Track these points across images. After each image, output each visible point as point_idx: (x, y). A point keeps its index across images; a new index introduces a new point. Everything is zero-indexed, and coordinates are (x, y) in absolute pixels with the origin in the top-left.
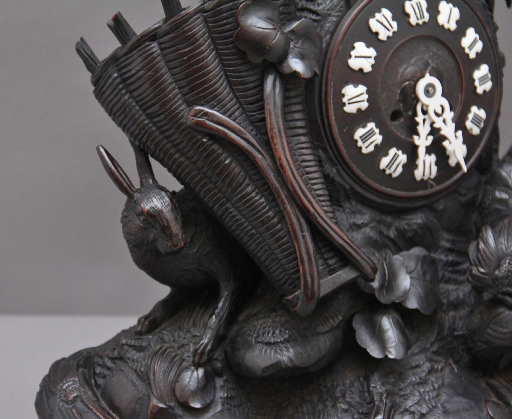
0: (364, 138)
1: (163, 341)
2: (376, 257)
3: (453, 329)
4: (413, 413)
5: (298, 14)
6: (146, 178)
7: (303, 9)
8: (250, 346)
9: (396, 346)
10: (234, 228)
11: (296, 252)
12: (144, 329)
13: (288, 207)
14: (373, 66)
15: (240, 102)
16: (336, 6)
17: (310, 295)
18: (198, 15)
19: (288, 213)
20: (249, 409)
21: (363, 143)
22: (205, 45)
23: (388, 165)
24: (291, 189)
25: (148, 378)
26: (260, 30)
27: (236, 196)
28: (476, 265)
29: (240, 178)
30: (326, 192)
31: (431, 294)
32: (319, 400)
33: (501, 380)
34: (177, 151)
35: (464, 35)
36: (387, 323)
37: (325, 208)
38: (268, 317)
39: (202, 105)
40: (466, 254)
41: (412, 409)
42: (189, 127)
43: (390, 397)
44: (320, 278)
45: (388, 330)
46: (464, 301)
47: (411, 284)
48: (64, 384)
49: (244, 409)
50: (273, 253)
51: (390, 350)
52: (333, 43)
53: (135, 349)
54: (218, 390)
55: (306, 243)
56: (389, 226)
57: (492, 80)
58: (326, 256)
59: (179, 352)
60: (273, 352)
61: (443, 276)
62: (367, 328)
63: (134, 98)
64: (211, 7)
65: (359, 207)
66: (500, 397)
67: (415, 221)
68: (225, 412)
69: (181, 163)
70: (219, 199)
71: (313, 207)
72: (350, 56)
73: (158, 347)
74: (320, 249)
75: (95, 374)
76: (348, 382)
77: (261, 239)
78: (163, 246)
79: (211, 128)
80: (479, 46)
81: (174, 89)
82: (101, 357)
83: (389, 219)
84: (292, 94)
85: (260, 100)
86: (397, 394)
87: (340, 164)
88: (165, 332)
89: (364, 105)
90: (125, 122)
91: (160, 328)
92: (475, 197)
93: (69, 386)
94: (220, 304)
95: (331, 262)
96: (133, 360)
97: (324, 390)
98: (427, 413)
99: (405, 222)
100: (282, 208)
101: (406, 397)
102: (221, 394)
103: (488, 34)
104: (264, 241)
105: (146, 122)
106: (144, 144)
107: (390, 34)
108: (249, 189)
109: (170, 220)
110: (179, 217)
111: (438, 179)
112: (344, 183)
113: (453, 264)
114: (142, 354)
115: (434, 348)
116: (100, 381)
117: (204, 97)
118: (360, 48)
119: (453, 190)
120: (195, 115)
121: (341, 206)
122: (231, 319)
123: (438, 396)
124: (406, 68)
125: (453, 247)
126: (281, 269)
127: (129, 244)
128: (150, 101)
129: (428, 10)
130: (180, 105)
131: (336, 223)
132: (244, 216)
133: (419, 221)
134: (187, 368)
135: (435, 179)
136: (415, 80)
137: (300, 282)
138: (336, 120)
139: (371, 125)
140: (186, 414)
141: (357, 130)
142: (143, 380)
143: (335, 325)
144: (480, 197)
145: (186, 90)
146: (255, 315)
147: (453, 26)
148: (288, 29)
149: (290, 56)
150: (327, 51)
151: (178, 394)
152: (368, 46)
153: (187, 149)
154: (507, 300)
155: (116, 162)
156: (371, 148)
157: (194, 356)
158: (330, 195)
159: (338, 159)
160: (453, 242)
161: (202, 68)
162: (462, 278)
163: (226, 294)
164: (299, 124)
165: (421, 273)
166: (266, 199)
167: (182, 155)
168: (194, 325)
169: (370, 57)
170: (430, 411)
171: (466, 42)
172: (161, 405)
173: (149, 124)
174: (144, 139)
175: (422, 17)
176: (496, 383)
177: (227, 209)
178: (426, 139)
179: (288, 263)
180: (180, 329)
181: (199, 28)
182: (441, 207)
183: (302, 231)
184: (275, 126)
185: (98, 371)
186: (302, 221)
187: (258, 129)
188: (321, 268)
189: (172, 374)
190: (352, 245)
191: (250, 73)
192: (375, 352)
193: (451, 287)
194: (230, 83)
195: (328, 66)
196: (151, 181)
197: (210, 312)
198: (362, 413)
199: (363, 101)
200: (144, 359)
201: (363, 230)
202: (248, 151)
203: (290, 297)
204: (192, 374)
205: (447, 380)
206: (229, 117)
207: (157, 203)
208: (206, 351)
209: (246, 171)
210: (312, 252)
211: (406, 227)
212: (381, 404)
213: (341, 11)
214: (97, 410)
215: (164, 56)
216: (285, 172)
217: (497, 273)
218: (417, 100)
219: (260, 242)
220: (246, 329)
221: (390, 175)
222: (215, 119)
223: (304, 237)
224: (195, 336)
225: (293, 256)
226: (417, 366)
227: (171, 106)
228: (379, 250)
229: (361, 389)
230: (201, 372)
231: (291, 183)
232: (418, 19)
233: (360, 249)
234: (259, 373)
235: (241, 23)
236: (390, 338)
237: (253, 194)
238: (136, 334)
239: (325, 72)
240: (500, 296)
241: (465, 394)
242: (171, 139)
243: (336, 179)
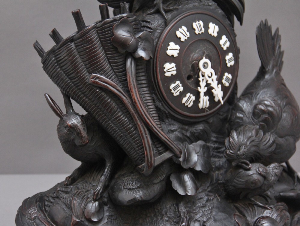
0: (175, 88)
1: (78, 188)
2: (181, 146)
3: (218, 180)
4: (200, 221)
5: (142, 29)
6: (69, 109)
7: (144, 26)
8: (120, 190)
9: (191, 189)
10: (112, 133)
11: (143, 144)
12: (68, 183)
13: (139, 123)
14: (178, 54)
15: (114, 72)
16: (160, 25)
17: (150, 165)
18: (94, 29)
19: (139, 125)
20: (120, 221)
21: (174, 91)
22: (98, 44)
23: (186, 102)
24: (140, 114)
25: (71, 207)
26: (124, 37)
27: (113, 117)
28: (229, 149)
29: (115, 109)
30: (157, 115)
31: (207, 163)
32: (154, 216)
33: (241, 204)
34: (84, 96)
35: (221, 39)
36: (187, 178)
37: (157, 123)
38: (129, 176)
39: (96, 73)
40: (223, 143)
41: (199, 219)
42: (90, 84)
43: (188, 214)
44: (154, 157)
45: (187, 181)
46: (222, 166)
47: (198, 159)
48: (29, 211)
49: (118, 221)
50: (132, 145)
51: (189, 191)
52: (159, 43)
53: (64, 193)
54: (105, 212)
55: (148, 140)
56: (187, 131)
57: (234, 60)
58: (157, 146)
59: (86, 194)
60: (132, 193)
61: (213, 154)
62: (177, 180)
63: (63, 70)
64: (100, 25)
65: (173, 122)
66: (241, 212)
67: (199, 128)
68: (109, 222)
69: (86, 102)
70: (105, 119)
71: (151, 123)
72: (167, 49)
73: (76, 191)
74: (154, 143)
75: (45, 205)
76: (168, 207)
77: (126, 138)
78: (78, 142)
79: (101, 84)
80: (228, 44)
81: (82, 65)
82: (48, 197)
83: (187, 127)
84: (140, 67)
85: (125, 70)
86: (191, 212)
87: (163, 101)
88: (79, 184)
89: (174, 73)
90: (58, 82)
91: (76, 182)
92: (227, 116)
93: (32, 211)
94: (106, 170)
95: (160, 149)
96: (64, 198)
97: (157, 211)
98: (206, 221)
99: (194, 128)
100: (136, 123)
101: (196, 214)
102: (107, 214)
103: (232, 38)
104: (127, 139)
105: (69, 82)
106: (68, 92)
107: (186, 38)
108: (120, 114)
109: (81, 129)
110: (85, 128)
111: (210, 108)
112: (165, 110)
113: (217, 148)
114: (68, 195)
115: (209, 190)
116: (47, 209)
117: (97, 69)
118: (172, 45)
119: (217, 113)
120: (93, 78)
121: (164, 122)
122: (111, 177)
123: (211, 212)
124: (194, 55)
125: (217, 140)
126: (135, 153)
127: (61, 141)
128: (70, 71)
129: (204, 27)
130: (86, 73)
131: (162, 130)
132: (117, 127)
133: (201, 128)
134: (90, 202)
135: (208, 108)
136: (198, 60)
137: (145, 159)
138: (161, 80)
139: (178, 82)
140: (90, 224)
141: (171, 84)
142: (68, 208)
143: (162, 179)
144: (229, 116)
145: (88, 66)
146: (123, 175)
147: (215, 34)
148: (137, 36)
149: (139, 49)
150: (156, 47)
151: (86, 215)
152: (176, 44)
153: (89, 95)
154: (243, 166)
155: (54, 101)
156: (178, 93)
157: (94, 196)
158: (159, 116)
159: (162, 99)
160: (217, 138)
161: (96, 55)
162: (221, 155)
163: (109, 165)
164: (143, 82)
165: (202, 153)
166: (128, 119)
167: (86, 98)
168: (93, 180)
169: (177, 50)
170: (208, 220)
171: (222, 42)
172: (77, 220)
173: (70, 83)
174: (68, 90)
175: (201, 30)
176: (238, 205)
177: (109, 124)
178: (204, 89)
179: (139, 150)
180: (86, 182)
181: (94, 36)
182: (211, 121)
183: (146, 134)
184: (132, 83)
185: (46, 204)
186: (146, 129)
187: (123, 84)
188: (155, 152)
189: (83, 205)
190: (170, 141)
191: (119, 57)
192: (181, 192)
193: (216, 159)
194: (110, 63)
195: (157, 54)
196: (71, 110)
197: (101, 174)
198: (175, 222)
199: (174, 70)
200: (69, 198)
201: (175, 133)
202: (119, 96)
203: (140, 166)
204: (93, 205)
205: (215, 205)
206: (109, 79)
207: (74, 121)
208: (99, 193)
209: (118, 105)
210: (150, 144)
211: (195, 131)
212: (184, 218)
213: (162, 27)
214: (46, 223)
215: (77, 49)
216: (137, 106)
217: (238, 153)
218: (200, 70)
219: (125, 140)
220: (118, 182)
221: (187, 106)
222: (103, 80)
223: (146, 137)
224: (94, 186)
225: (141, 146)
226: (201, 198)
227: (81, 74)
228: (182, 143)
229: (175, 210)
230: (97, 203)
231: (140, 111)
232: (199, 31)
233: (173, 142)
234: (125, 203)
235: (115, 33)
236: (188, 185)
237: (122, 116)
238: (65, 185)
239: (155, 57)
240: (240, 164)
241: (224, 211)
242: (81, 90)
243: (161, 108)
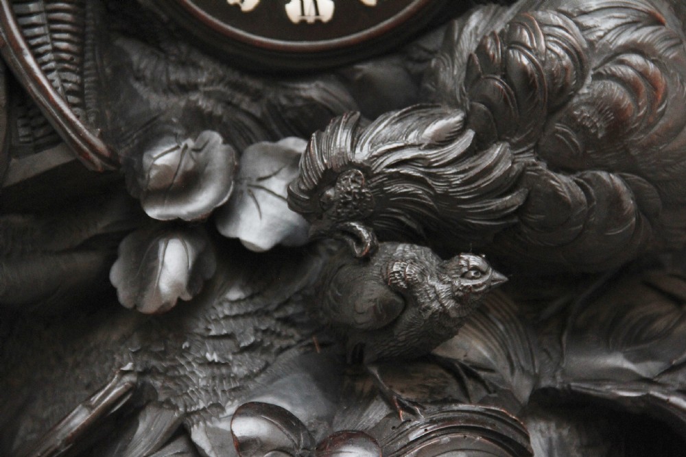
41: (177, 402)
58: (33, 123)
83: (257, 84)
95: (37, 133)
98: (195, 413)
111: (340, 24)
115: (284, 313)
133: (311, 94)
170: (205, 409)
201: (190, 94)
211: (284, 101)
221: (235, 5)
226: (230, 336)
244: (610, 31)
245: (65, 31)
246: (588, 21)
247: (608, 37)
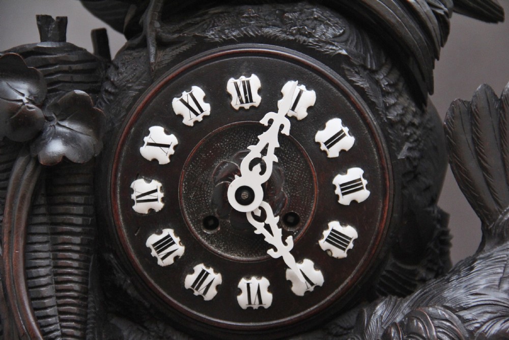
0: (160, 246)
14: (171, 157)
21: (158, 253)
23: (194, 285)
35: (322, 126)
57: (370, 187)
72: (143, 143)
80: (348, 142)
89: (159, 206)
107: (199, 119)
112: (142, 300)
129: (260, 93)
139: (168, 232)
141: (151, 235)
147: (301, 114)
152: (168, 132)
156: (169, 261)
169: (168, 146)
171: (322, 136)
199: (156, 200)
243: (129, 292)
244: (485, 323)
245: (72, 320)
246: (467, 315)
247: (484, 328)
